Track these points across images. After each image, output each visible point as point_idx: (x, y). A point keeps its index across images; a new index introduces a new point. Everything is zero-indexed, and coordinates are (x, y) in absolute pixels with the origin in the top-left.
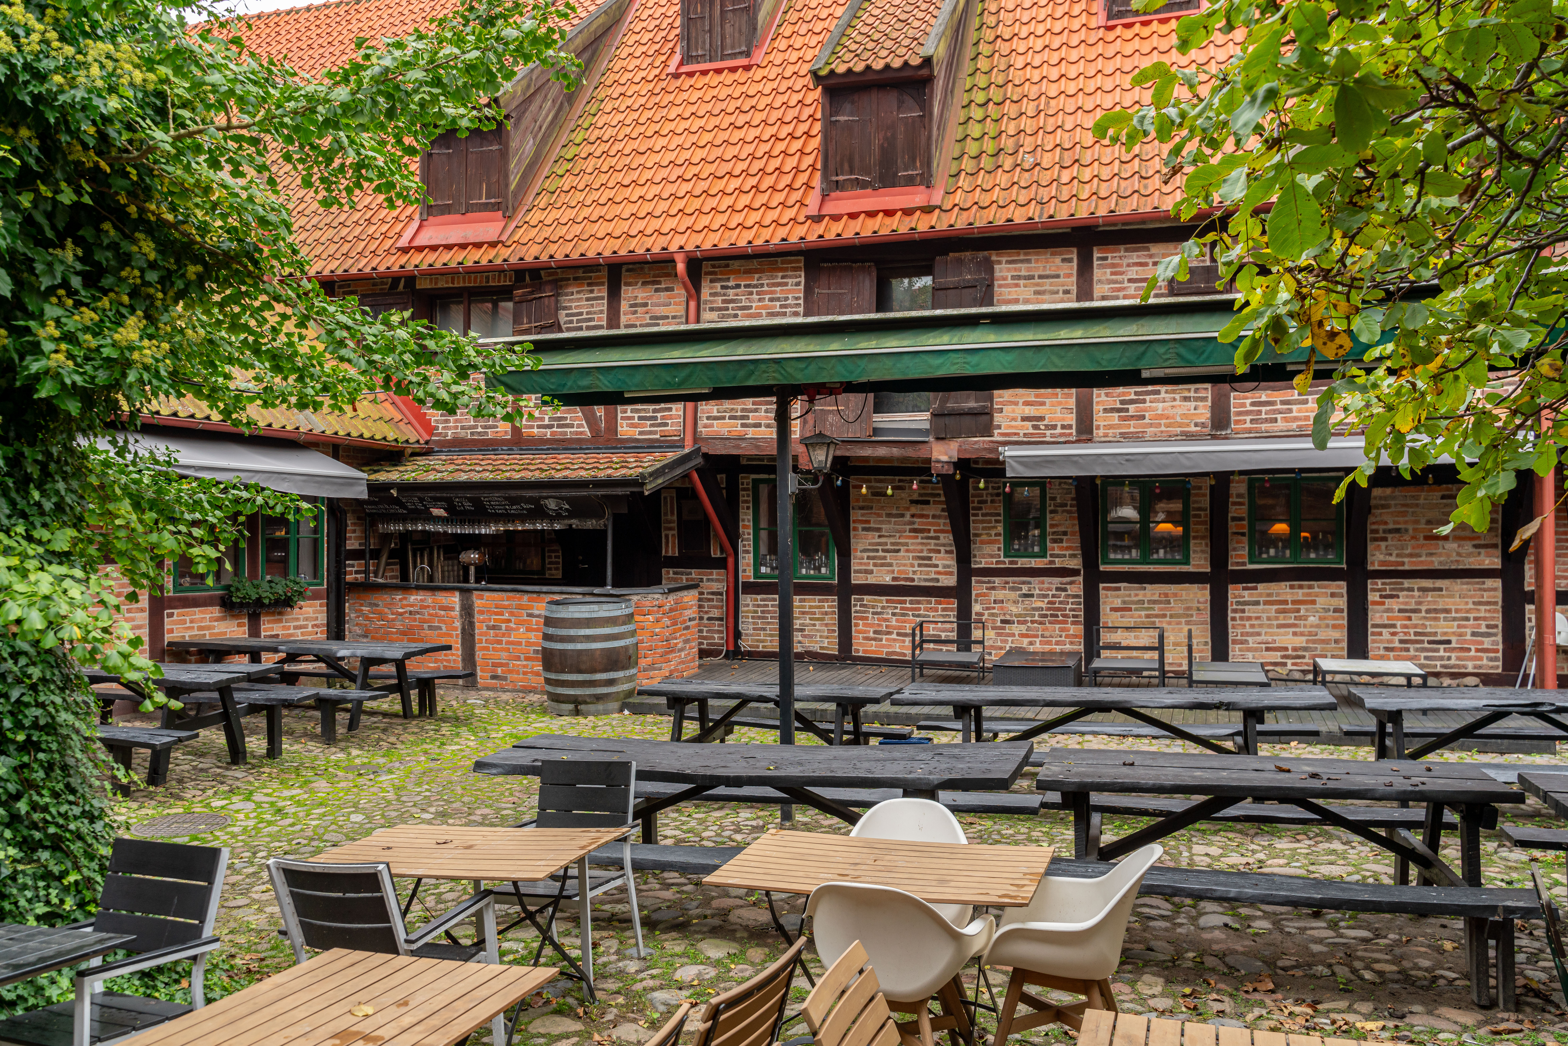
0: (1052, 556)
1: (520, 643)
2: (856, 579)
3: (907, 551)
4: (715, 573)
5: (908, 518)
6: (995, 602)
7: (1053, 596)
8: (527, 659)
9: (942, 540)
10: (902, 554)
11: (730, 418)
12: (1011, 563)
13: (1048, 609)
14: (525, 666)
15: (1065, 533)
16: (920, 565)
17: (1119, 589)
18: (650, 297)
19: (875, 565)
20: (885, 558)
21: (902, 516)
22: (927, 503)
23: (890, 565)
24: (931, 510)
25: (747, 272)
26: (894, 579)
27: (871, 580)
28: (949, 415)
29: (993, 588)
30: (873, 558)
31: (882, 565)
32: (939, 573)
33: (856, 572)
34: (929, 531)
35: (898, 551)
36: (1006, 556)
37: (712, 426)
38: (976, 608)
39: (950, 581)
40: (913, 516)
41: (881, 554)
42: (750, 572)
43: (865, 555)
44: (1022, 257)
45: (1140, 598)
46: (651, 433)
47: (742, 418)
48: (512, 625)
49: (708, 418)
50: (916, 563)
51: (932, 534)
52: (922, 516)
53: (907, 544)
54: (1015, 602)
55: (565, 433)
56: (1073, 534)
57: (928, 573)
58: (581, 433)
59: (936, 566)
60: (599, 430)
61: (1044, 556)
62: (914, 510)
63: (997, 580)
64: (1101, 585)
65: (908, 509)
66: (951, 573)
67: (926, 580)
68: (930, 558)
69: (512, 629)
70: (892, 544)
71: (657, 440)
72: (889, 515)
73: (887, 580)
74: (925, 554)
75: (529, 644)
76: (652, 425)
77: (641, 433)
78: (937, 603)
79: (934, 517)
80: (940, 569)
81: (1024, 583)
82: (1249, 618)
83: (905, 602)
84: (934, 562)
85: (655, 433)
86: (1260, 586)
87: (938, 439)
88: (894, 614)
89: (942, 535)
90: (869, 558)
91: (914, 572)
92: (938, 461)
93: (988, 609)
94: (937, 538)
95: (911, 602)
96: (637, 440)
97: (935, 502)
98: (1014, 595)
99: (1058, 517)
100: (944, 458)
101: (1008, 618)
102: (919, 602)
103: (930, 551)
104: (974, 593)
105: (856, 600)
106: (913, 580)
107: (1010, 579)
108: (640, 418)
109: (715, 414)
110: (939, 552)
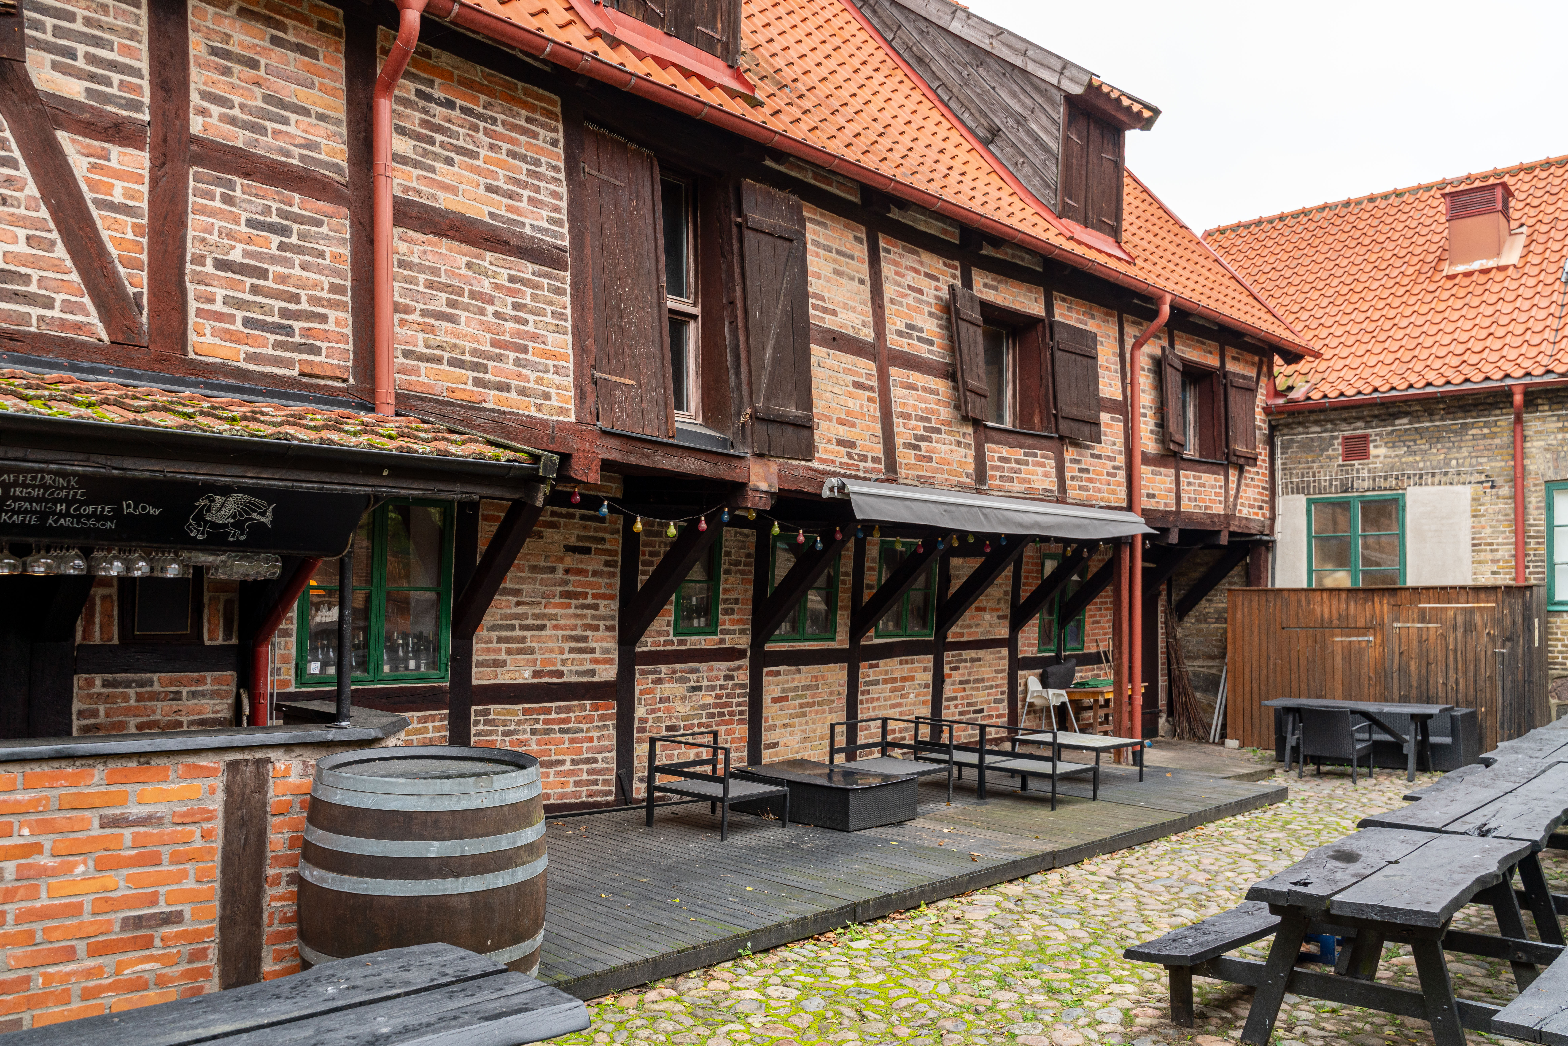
0: (723, 632)
1: (76, 910)
2: (480, 677)
3: (556, 627)
4: (210, 680)
5: (560, 574)
6: (661, 701)
7: (722, 687)
8: (95, 951)
9: (602, 611)
10: (547, 632)
11: (452, 362)
12: (681, 643)
13: (717, 705)
14: (89, 974)
15: (736, 602)
16: (572, 650)
17: (778, 673)
18: (263, 51)
19: (509, 652)
20: (523, 639)
21: (553, 570)
22: (587, 551)
23: (531, 651)
24: (593, 563)
25: (464, 82)
26: (536, 674)
27: (503, 677)
28: (773, 421)
29: (659, 681)
30: (507, 640)
31: (520, 651)
32: (596, 661)
33: (482, 664)
34: (585, 595)
35: (542, 628)
36: (676, 634)
37: (416, 372)
38: (640, 711)
39: (608, 673)
40: (567, 571)
41: (518, 633)
42: (288, 674)
43: (495, 635)
44: (818, 218)
45: (796, 683)
46: (277, 361)
47: (475, 367)
48: (45, 860)
49: (407, 354)
50: (566, 646)
51: (590, 601)
52: (580, 572)
53: (554, 617)
54: (683, 699)
55: (25, 319)
56: (744, 603)
57: (581, 662)
58: (79, 327)
59: (593, 650)
60: (133, 329)
61: (714, 633)
62: (570, 561)
63: (663, 668)
64: (765, 670)
65: (561, 560)
66: (609, 661)
67: (579, 673)
68: (585, 639)
69: (44, 872)
70: (536, 616)
71: (291, 382)
72: (534, 569)
73: (525, 676)
74: (578, 633)
75: (106, 905)
76: (278, 345)
77: (249, 357)
78: (595, 708)
79: (595, 573)
80: (597, 655)
81: (692, 671)
82: (872, 700)
83: (548, 711)
84: (591, 644)
85: (289, 364)
86: (881, 662)
87: (759, 456)
88: (534, 732)
89: (602, 603)
90: (500, 640)
91: (564, 661)
92: (756, 490)
93: (653, 711)
94: (595, 607)
95: (559, 711)
96: (244, 374)
97: (599, 551)
98: (680, 689)
99: (731, 579)
100: (764, 486)
101: (674, 722)
102: (568, 710)
103: (586, 627)
104: (637, 689)
105: (479, 713)
106: (561, 674)
107: (678, 666)
108: (247, 322)
109: (421, 348)
110: (596, 628)
